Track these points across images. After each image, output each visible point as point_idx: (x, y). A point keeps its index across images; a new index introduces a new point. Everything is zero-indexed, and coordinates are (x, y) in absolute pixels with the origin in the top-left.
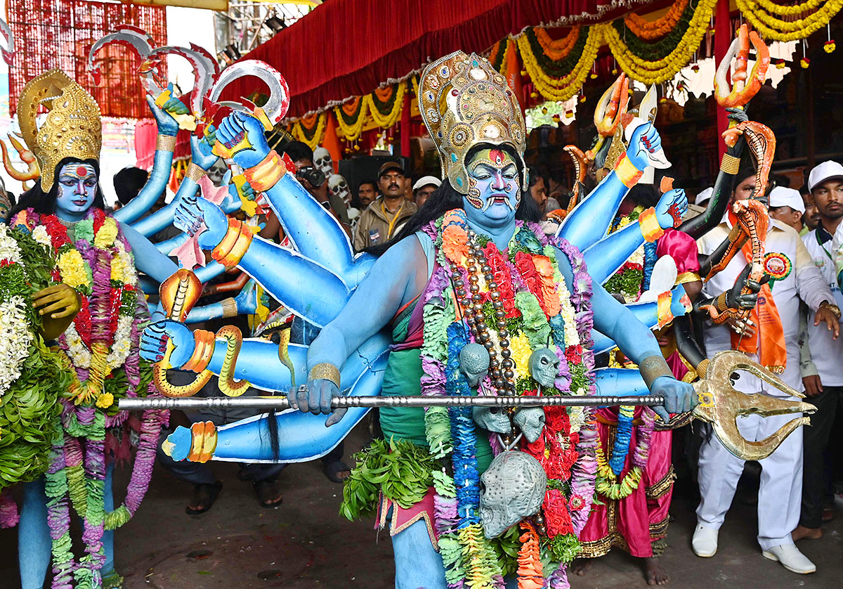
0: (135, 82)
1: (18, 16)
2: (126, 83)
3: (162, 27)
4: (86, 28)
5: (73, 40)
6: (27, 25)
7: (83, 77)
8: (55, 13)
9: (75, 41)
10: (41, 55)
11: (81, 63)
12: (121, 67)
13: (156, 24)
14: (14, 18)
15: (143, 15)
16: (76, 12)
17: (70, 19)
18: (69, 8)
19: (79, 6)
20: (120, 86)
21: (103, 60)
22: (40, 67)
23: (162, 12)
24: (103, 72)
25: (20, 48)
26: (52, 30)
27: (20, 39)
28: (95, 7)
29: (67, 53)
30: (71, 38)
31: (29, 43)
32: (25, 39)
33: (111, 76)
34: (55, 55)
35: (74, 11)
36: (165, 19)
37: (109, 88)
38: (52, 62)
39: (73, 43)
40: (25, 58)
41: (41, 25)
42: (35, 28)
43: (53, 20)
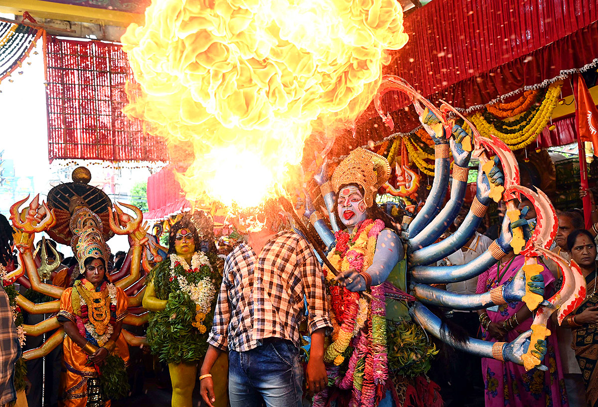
1: (56, 61)
5: (109, 85)
6: (65, 70)
7: (119, 121)
8: (92, 58)
9: (111, 86)
10: (79, 100)
14: (52, 63)
16: (112, 56)
17: (106, 64)
18: (104, 53)
19: (114, 50)
22: (78, 113)
25: (58, 94)
26: (88, 75)
27: (58, 85)
29: (103, 98)
30: (107, 83)
31: (67, 88)
32: (63, 84)
34: (92, 100)
35: (110, 55)
38: (90, 107)
39: (109, 88)
40: (64, 103)
41: (78, 70)
42: (73, 73)
43: (90, 65)
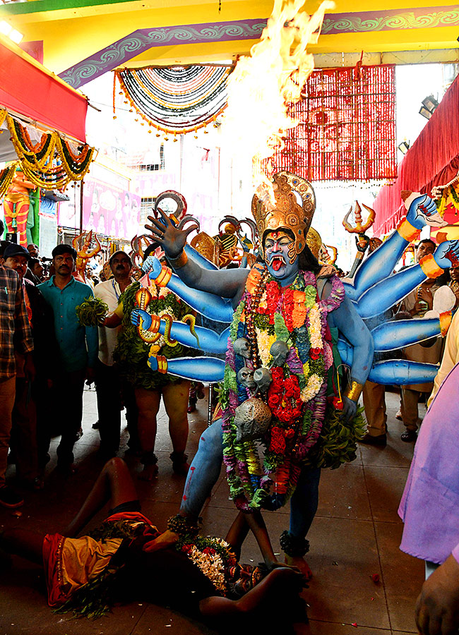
0: (363, 144)
2: (354, 146)
3: (390, 85)
4: (318, 97)
7: (315, 144)
11: (314, 131)
12: (350, 130)
13: (385, 83)
15: (372, 75)
16: (310, 84)
20: (348, 150)
21: (334, 125)
23: (390, 70)
24: (333, 137)
28: (327, 76)
33: (340, 140)
36: (393, 77)
37: (338, 152)
